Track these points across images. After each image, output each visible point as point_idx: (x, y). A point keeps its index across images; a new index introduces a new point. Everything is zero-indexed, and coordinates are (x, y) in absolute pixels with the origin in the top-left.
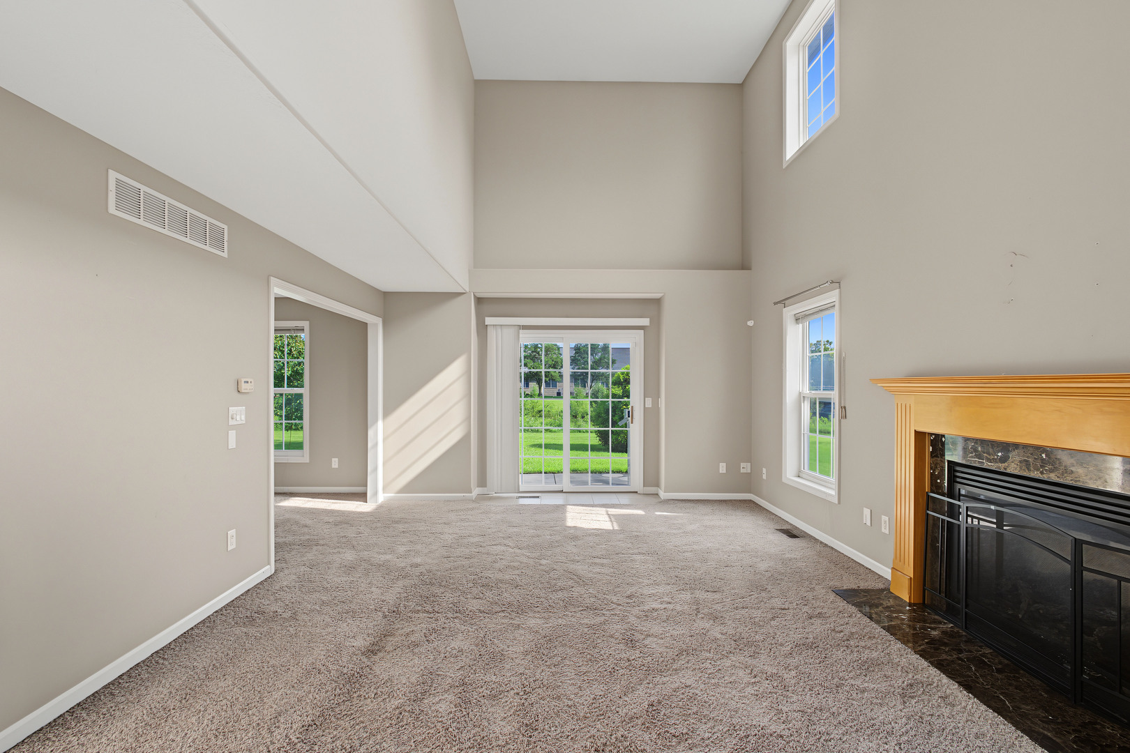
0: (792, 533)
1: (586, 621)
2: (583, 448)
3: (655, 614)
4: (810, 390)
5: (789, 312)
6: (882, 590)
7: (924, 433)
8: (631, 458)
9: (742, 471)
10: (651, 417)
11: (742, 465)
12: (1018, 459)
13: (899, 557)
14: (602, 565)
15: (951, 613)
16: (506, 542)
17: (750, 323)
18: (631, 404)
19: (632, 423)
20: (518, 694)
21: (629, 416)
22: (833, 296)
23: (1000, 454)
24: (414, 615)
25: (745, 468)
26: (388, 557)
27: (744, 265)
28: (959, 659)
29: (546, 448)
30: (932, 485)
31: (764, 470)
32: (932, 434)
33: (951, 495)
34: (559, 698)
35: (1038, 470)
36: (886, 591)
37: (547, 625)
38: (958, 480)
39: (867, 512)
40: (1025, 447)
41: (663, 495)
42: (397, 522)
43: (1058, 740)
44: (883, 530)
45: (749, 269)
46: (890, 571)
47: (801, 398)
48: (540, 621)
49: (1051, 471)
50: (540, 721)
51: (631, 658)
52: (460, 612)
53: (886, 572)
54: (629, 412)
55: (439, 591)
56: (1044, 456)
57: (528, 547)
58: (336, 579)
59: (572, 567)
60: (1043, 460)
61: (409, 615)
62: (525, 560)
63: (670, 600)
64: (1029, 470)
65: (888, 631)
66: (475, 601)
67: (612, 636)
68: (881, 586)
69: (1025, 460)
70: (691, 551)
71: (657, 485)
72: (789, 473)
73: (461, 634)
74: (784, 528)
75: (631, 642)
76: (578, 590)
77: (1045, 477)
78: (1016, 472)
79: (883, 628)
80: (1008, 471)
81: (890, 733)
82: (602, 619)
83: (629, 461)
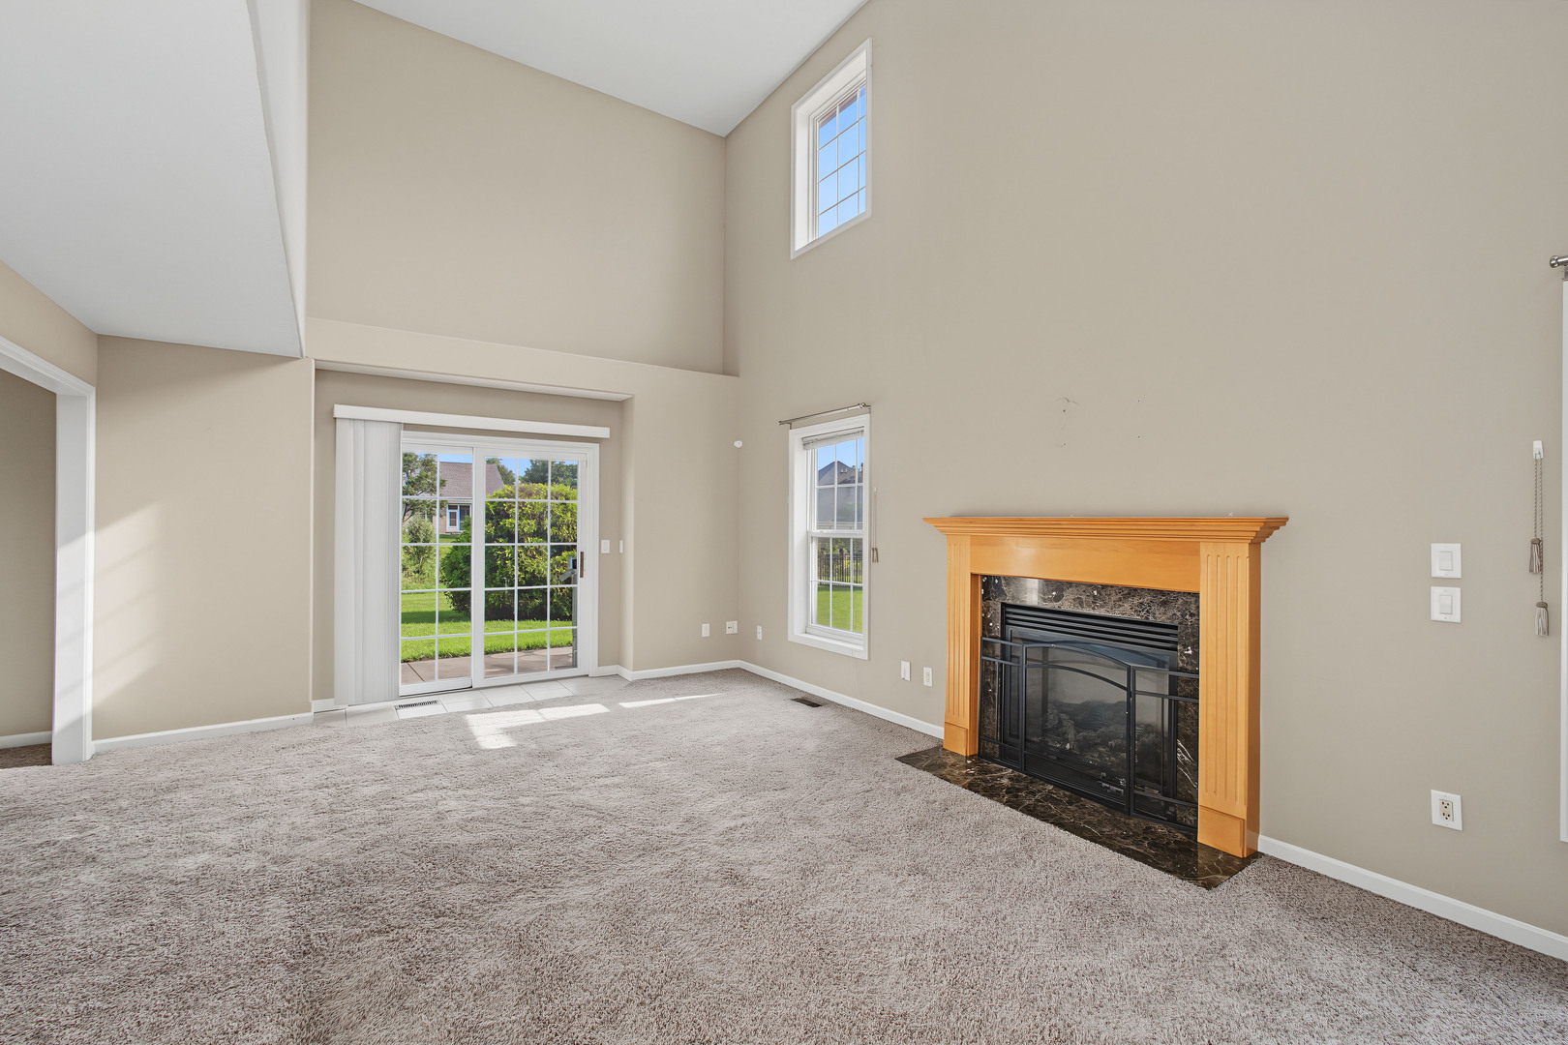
0: (812, 703)
1: (656, 869)
2: (427, 618)
3: (737, 835)
4: (819, 527)
5: (796, 435)
6: (937, 749)
7: (977, 575)
8: (579, 627)
9: (728, 631)
10: (612, 566)
11: (728, 624)
12: (1072, 597)
13: (952, 709)
14: (617, 786)
15: (1006, 757)
16: (436, 781)
17: (738, 444)
18: (579, 550)
19: (582, 576)
20: (642, 1004)
21: (575, 567)
22: (863, 420)
23: (1054, 593)
24: (354, 946)
25: (732, 627)
26: (204, 858)
27: (728, 368)
28: (1037, 800)
29: (441, 620)
30: (983, 629)
31: (759, 629)
32: (983, 576)
33: (1003, 638)
34: (703, 986)
35: (1089, 606)
36: (939, 748)
37: (606, 892)
38: (1010, 621)
39: (905, 666)
40: (1078, 584)
41: (630, 674)
42: (169, 790)
43: (1141, 851)
44: (925, 683)
45: (737, 375)
46: (943, 729)
47: (809, 538)
48: (588, 890)
49: (1101, 606)
50: (705, 1027)
51: (753, 899)
52: (443, 914)
53: (938, 731)
54: (575, 561)
55: (374, 890)
56: (1095, 592)
57: (481, 783)
58: (102, 933)
59: (574, 797)
60: (1094, 596)
61: (345, 948)
62: (491, 804)
63: (741, 812)
64: (1082, 607)
65: (970, 789)
66: (454, 888)
67: (706, 879)
68: (931, 745)
69: (1078, 598)
70: (719, 744)
71: (619, 660)
72: (796, 631)
73: (474, 950)
74: (799, 697)
75: (734, 878)
76: (612, 830)
77: (1096, 612)
78: (1071, 609)
79: (964, 787)
80: (1062, 609)
81: (1042, 890)
82: (678, 860)
83: (575, 632)
